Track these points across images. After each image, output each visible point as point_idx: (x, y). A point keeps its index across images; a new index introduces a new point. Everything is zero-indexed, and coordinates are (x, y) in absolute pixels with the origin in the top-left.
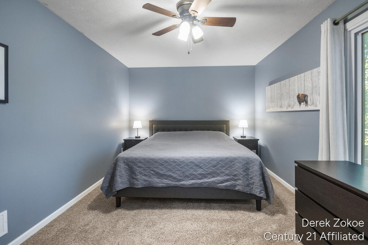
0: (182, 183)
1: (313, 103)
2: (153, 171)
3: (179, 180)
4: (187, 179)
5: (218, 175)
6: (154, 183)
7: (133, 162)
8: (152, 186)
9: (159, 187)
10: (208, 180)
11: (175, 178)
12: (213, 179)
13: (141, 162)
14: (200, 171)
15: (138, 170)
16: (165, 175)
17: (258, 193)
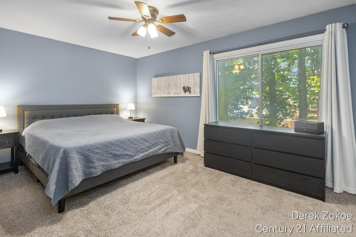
0: (135, 158)
1: (195, 92)
2: (111, 154)
3: (133, 156)
4: (138, 154)
5: (158, 144)
6: (112, 166)
7: (89, 150)
8: (110, 169)
9: (117, 167)
10: (152, 151)
11: (129, 156)
12: (155, 149)
13: (98, 148)
14: (148, 144)
15: (94, 157)
16: (122, 155)
17: (179, 150)
